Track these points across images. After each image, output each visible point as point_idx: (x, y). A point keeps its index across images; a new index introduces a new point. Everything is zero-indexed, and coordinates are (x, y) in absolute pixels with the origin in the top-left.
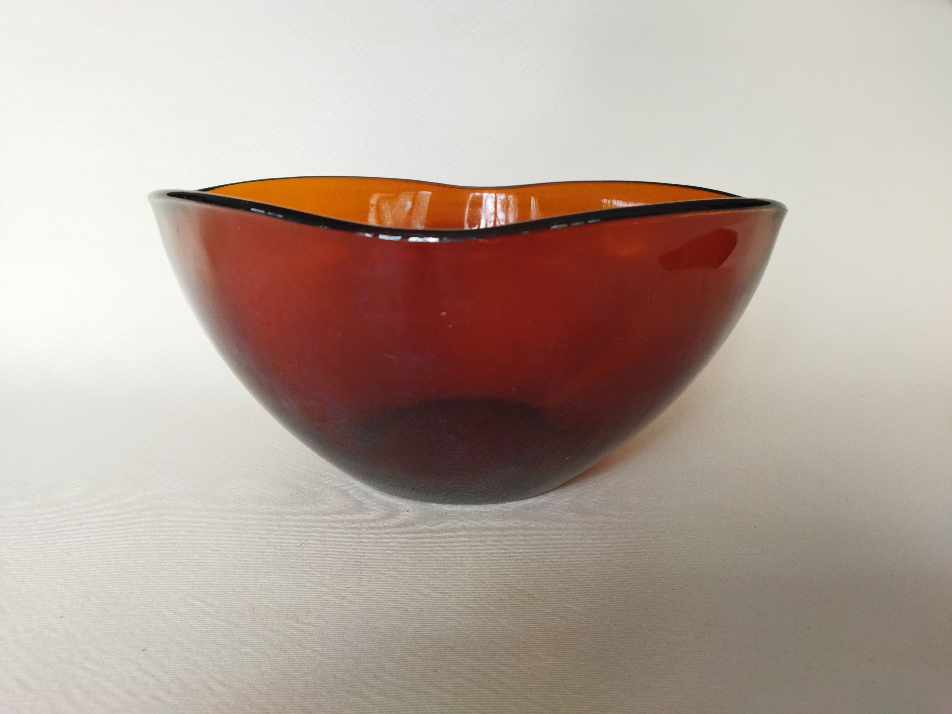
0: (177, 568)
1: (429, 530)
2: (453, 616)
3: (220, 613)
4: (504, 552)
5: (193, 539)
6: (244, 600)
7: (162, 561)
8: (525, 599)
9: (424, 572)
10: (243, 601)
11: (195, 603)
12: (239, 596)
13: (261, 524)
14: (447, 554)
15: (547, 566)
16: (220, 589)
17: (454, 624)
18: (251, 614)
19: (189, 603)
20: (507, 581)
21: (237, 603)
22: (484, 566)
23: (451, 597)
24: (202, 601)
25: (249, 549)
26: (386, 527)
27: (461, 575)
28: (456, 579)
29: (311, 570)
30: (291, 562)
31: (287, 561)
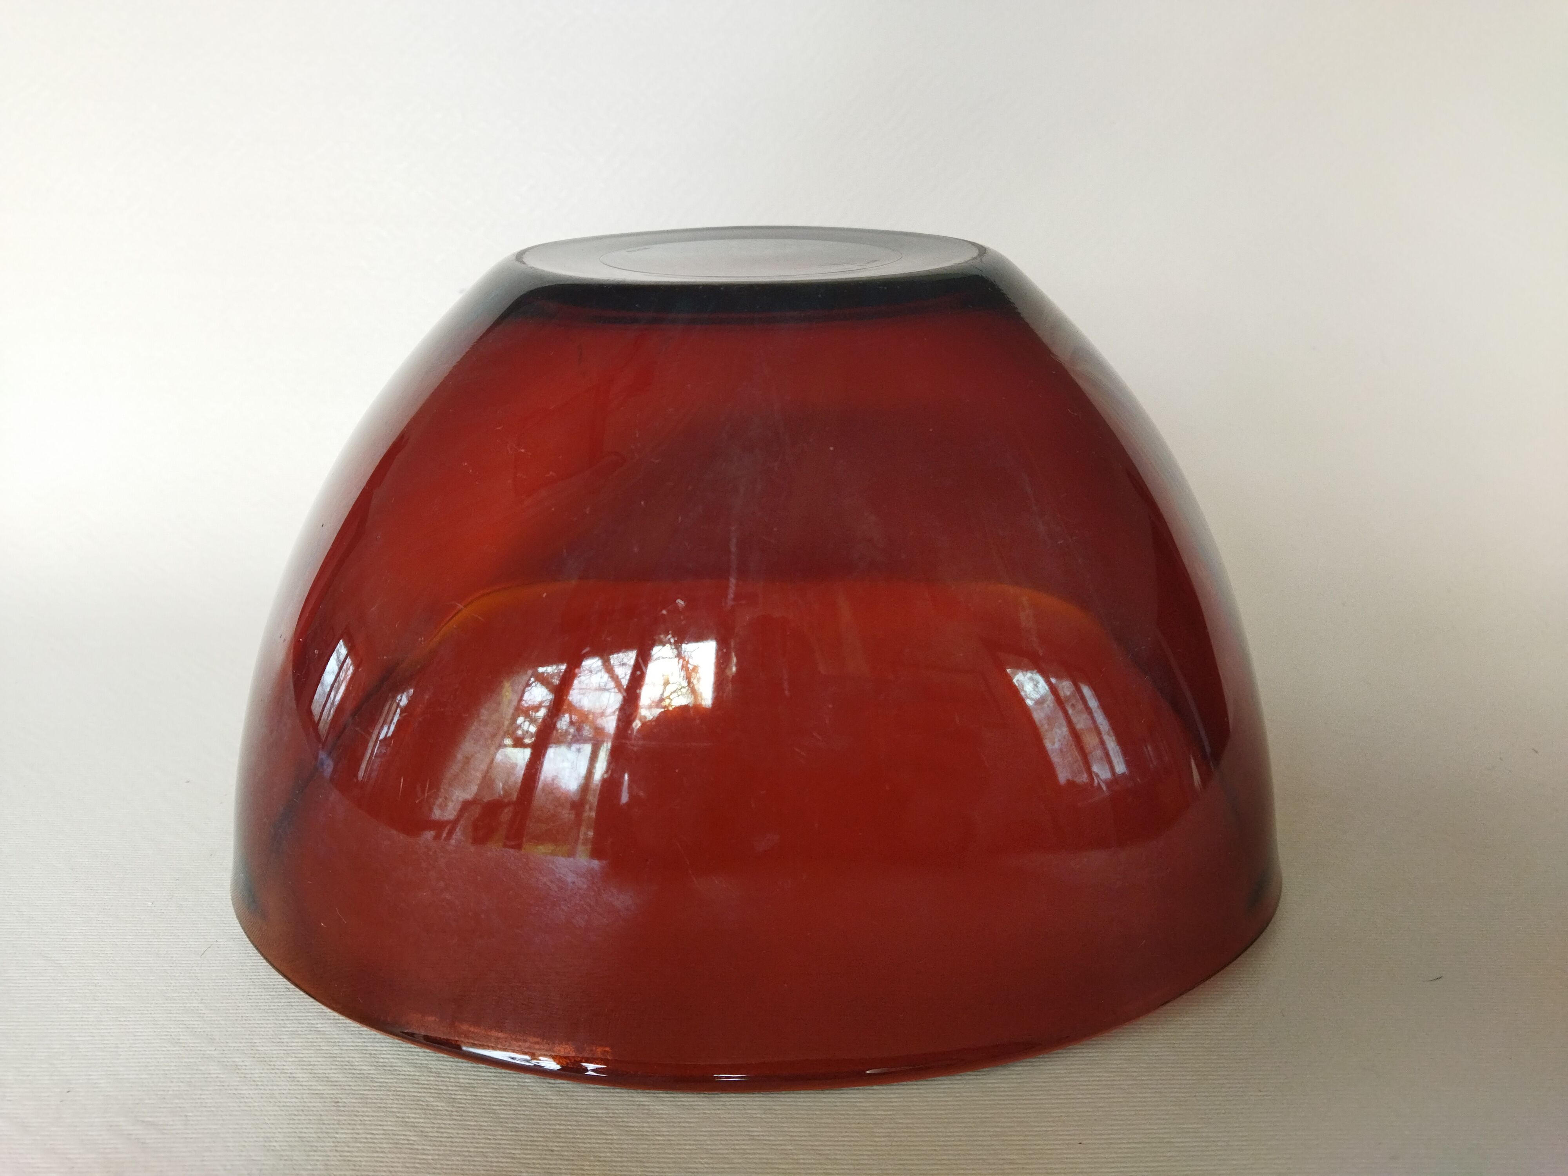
29: (200, 1005)
30: (172, 988)
31: (165, 986)
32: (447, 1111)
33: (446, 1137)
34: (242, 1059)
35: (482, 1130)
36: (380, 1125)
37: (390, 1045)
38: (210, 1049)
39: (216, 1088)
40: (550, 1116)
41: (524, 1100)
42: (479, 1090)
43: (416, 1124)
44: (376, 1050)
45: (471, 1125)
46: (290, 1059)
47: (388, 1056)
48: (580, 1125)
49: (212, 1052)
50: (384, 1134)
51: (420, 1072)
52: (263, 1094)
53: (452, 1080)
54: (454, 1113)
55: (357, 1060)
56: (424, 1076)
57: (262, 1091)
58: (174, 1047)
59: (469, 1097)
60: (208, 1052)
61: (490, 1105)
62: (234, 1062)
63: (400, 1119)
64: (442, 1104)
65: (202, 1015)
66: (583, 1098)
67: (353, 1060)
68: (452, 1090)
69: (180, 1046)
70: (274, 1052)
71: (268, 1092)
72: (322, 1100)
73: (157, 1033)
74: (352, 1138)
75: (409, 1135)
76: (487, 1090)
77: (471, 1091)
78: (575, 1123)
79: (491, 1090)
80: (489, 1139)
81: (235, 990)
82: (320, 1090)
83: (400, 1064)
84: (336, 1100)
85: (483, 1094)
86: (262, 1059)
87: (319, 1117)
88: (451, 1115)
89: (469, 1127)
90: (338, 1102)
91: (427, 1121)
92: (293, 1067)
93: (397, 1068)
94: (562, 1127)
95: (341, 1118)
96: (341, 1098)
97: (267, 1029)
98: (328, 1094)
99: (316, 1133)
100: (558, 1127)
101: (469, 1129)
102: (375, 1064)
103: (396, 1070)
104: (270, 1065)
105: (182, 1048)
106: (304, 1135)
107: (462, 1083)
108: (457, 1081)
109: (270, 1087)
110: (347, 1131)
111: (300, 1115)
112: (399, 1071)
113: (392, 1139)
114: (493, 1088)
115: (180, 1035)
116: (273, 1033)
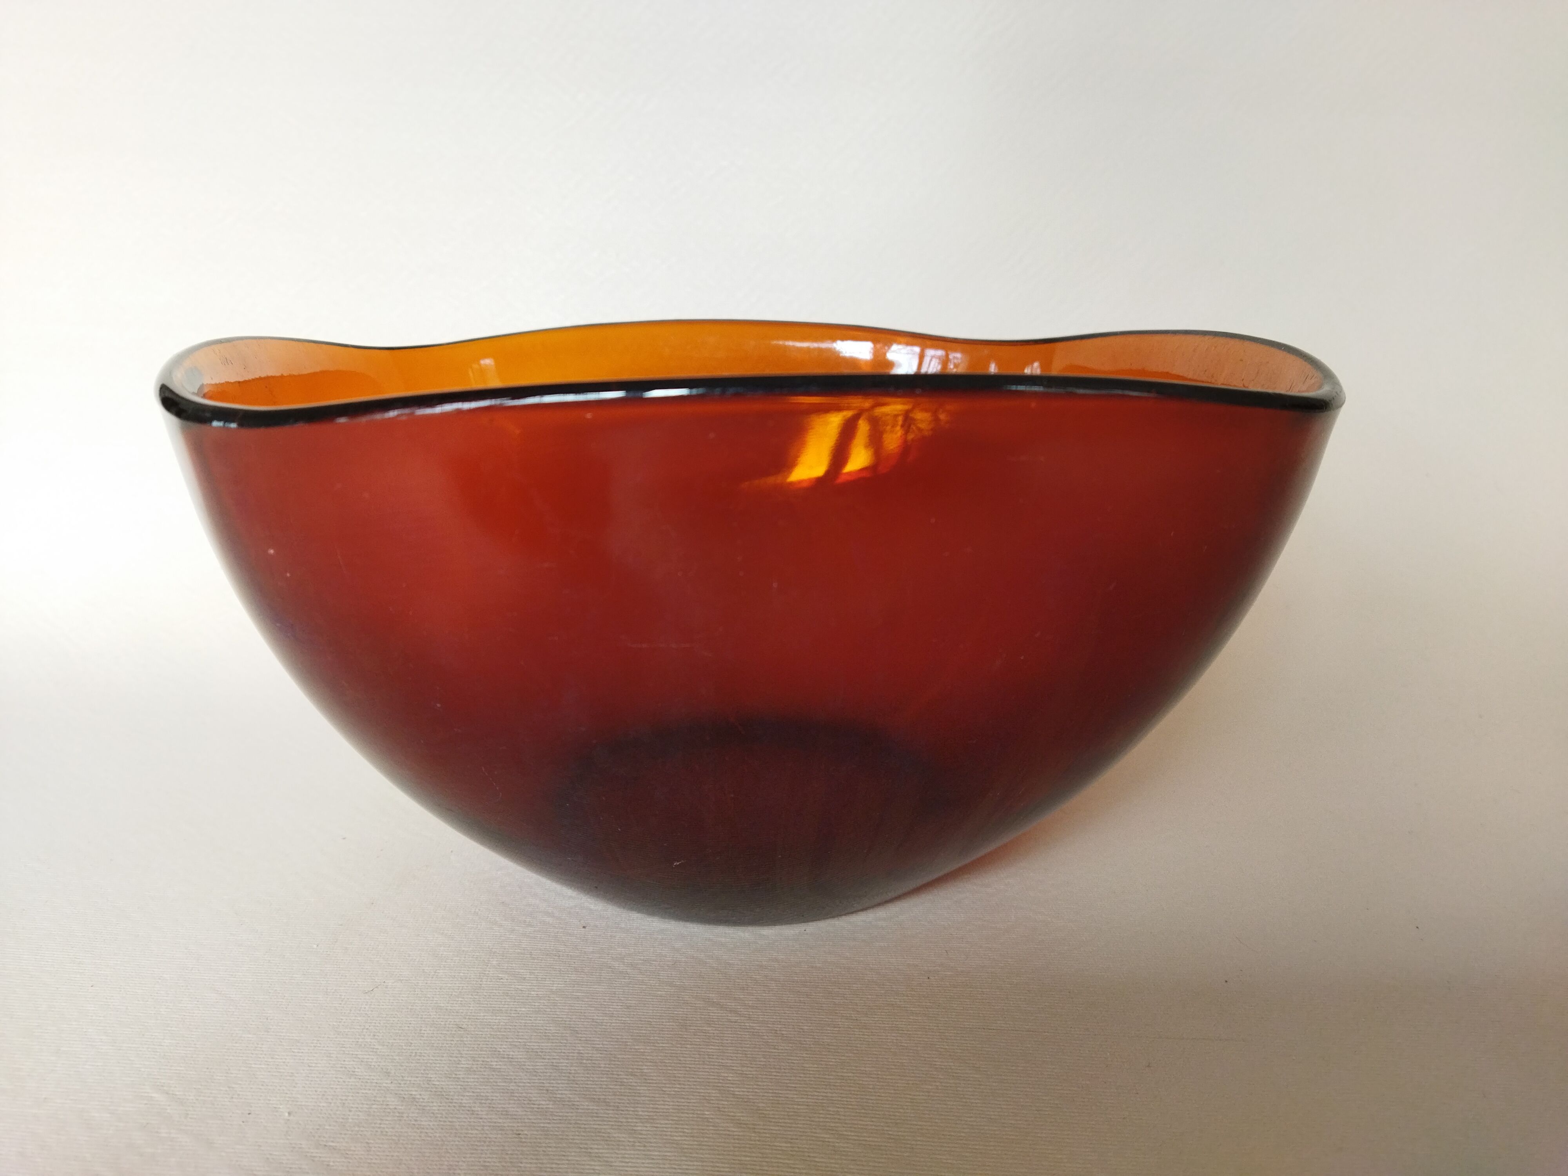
0: (146, 1024)
1: (610, 967)
2: (601, 1151)
3: (191, 1118)
4: (734, 1018)
5: (191, 970)
6: (239, 1095)
7: (127, 1009)
8: (746, 1118)
9: (575, 1055)
10: (237, 1096)
11: (153, 1095)
12: (234, 1086)
13: (315, 946)
14: (628, 1019)
15: (806, 1050)
16: (205, 1070)
17: (597, 1168)
18: (241, 1123)
19: (143, 1094)
20: (723, 1080)
21: (226, 1100)
22: (688, 1046)
23: (608, 1108)
24: (167, 1093)
25: (279, 993)
26: (534, 959)
27: (640, 1063)
28: (630, 1070)
29: (373, 1041)
30: (343, 1023)
31: (336, 1022)
32: (629, 1141)
33: (631, 1167)
34: (420, 1093)
35: (667, 1160)
36: (564, 1156)
37: (566, 1082)
38: (387, 1081)
39: (396, 1118)
40: (734, 1147)
41: (705, 1131)
42: (658, 1121)
43: (600, 1155)
44: (553, 1087)
45: (655, 1155)
46: (467, 1094)
47: (566, 1092)
48: (766, 1157)
49: (389, 1085)
50: (568, 1164)
51: (598, 1106)
52: (443, 1125)
53: (631, 1113)
54: (637, 1144)
55: (535, 1095)
56: (602, 1109)
57: (442, 1123)
58: (350, 1078)
59: (649, 1129)
60: (385, 1085)
61: (671, 1136)
62: (411, 1095)
63: (583, 1150)
64: (624, 1135)
65: (375, 1050)
66: (765, 1131)
67: (531, 1095)
68: (631, 1122)
69: (355, 1078)
70: (451, 1087)
71: (448, 1123)
72: (503, 1132)
73: (331, 1065)
74: (536, 1167)
75: (595, 1165)
76: (667, 1122)
77: (652, 1123)
78: (760, 1155)
79: (670, 1122)
80: (675, 1168)
81: (407, 1028)
82: (500, 1123)
83: (578, 1099)
84: (518, 1132)
85: (664, 1126)
86: (439, 1093)
87: (501, 1148)
88: (633, 1146)
89: (654, 1157)
90: (519, 1134)
91: (611, 1151)
92: (471, 1101)
93: (575, 1103)
94: (748, 1159)
95: (524, 1149)
96: (522, 1131)
97: (442, 1065)
98: (508, 1126)
99: (500, 1162)
100: (743, 1158)
101: (653, 1159)
102: (553, 1099)
103: (574, 1105)
104: (448, 1099)
105: (358, 1080)
106: (488, 1164)
107: (641, 1115)
108: (636, 1113)
109: (450, 1120)
110: (531, 1161)
111: (483, 1146)
112: (578, 1105)
113: (578, 1169)
114: (672, 1120)
115: (355, 1068)
116: (449, 1069)
